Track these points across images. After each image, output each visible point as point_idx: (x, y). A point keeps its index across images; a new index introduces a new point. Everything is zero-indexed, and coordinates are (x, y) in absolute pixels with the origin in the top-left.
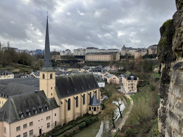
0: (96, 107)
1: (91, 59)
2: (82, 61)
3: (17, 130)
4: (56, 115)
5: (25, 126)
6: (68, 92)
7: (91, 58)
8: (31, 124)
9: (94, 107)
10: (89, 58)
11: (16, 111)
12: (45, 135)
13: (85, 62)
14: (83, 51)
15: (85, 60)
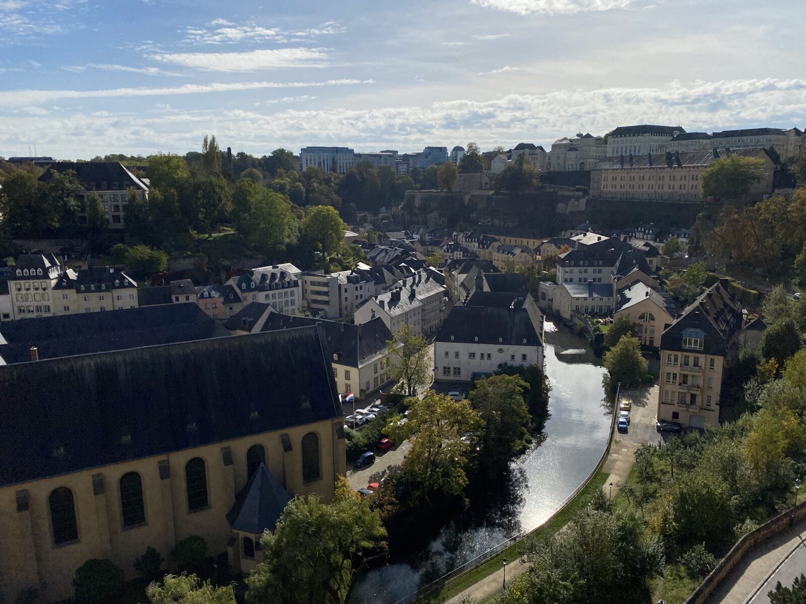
0: (252, 537)
1: (618, 189)
2: (578, 199)
6: (59, 452)
7: (618, 183)
9: (242, 535)
10: (610, 183)
14: (595, 148)
15: (589, 194)
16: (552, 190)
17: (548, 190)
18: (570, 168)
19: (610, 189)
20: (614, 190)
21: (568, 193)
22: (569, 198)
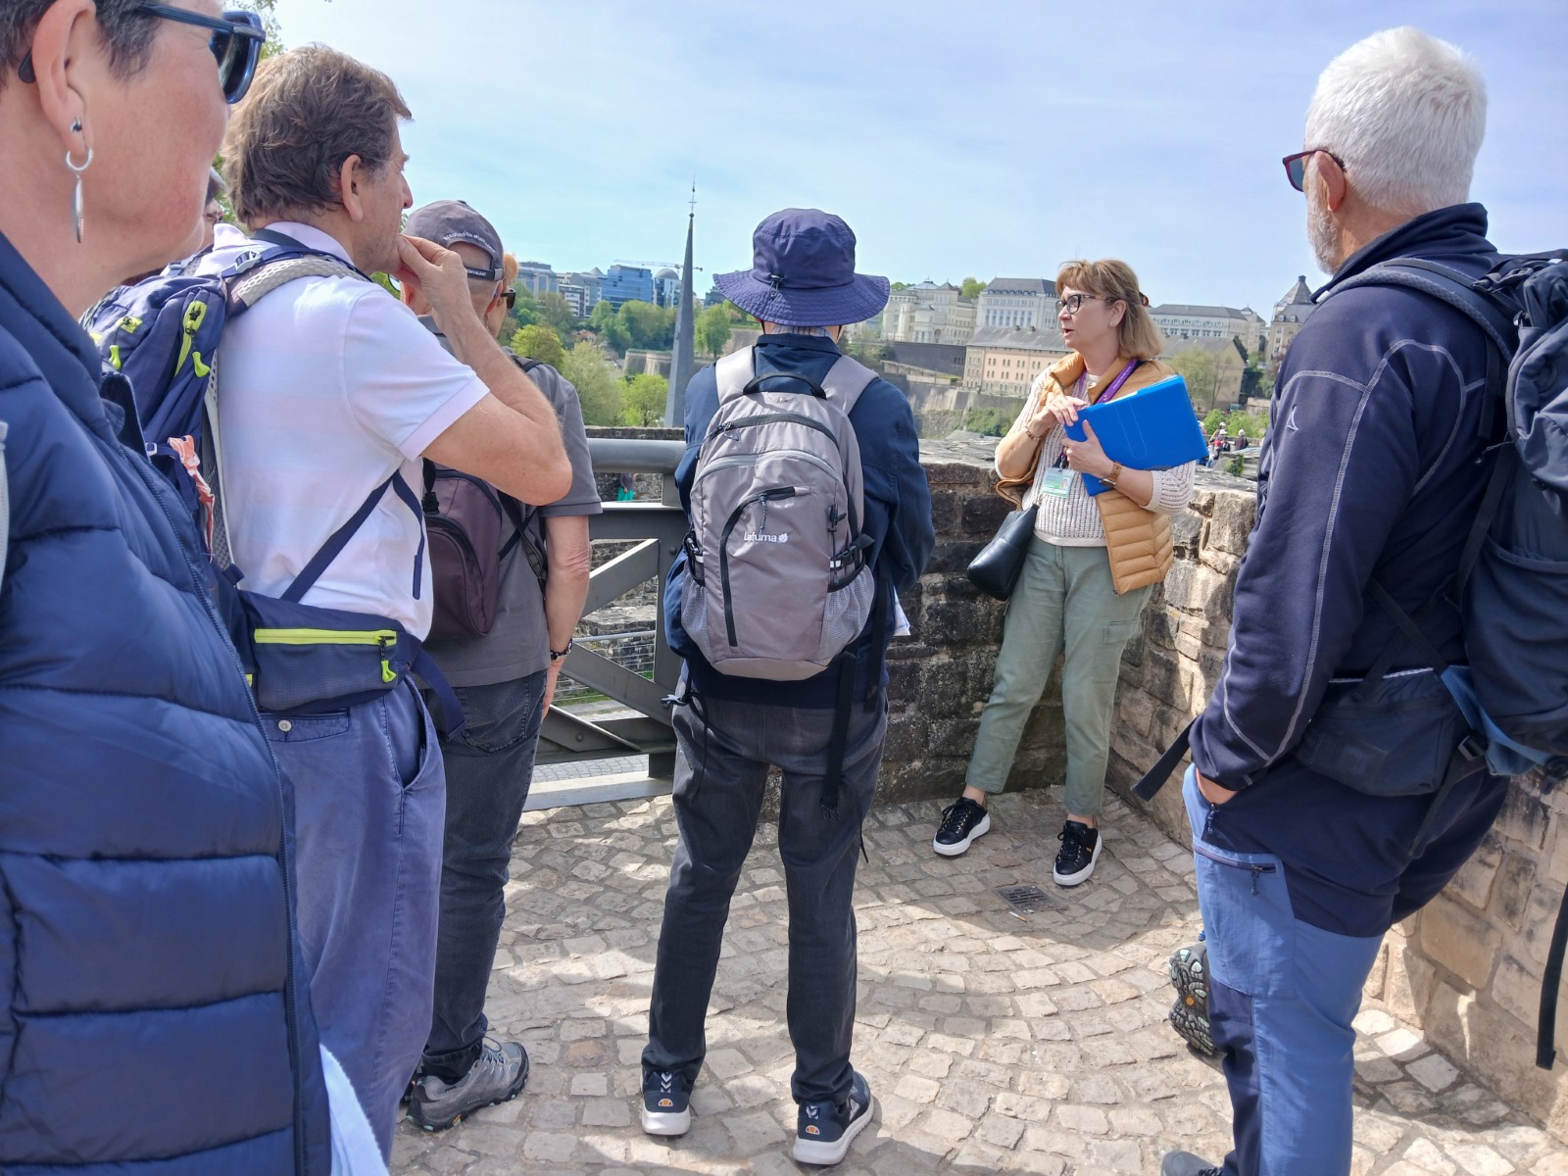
1: (1012, 379)
2: (942, 391)
7: (1013, 370)
10: (999, 369)
13: (962, 399)
14: (955, 307)
15: (961, 385)
16: (893, 371)
17: (887, 369)
18: (920, 336)
19: (997, 378)
20: (1004, 381)
21: (925, 379)
22: (927, 387)
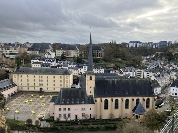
0: (138, 115)
3: (59, 110)
4: (92, 109)
5: (65, 109)
6: (107, 93)
8: (69, 109)
9: (136, 114)
11: (61, 98)
12: (78, 121)
